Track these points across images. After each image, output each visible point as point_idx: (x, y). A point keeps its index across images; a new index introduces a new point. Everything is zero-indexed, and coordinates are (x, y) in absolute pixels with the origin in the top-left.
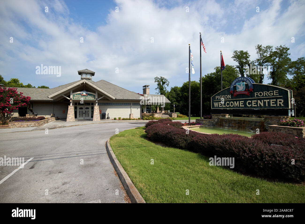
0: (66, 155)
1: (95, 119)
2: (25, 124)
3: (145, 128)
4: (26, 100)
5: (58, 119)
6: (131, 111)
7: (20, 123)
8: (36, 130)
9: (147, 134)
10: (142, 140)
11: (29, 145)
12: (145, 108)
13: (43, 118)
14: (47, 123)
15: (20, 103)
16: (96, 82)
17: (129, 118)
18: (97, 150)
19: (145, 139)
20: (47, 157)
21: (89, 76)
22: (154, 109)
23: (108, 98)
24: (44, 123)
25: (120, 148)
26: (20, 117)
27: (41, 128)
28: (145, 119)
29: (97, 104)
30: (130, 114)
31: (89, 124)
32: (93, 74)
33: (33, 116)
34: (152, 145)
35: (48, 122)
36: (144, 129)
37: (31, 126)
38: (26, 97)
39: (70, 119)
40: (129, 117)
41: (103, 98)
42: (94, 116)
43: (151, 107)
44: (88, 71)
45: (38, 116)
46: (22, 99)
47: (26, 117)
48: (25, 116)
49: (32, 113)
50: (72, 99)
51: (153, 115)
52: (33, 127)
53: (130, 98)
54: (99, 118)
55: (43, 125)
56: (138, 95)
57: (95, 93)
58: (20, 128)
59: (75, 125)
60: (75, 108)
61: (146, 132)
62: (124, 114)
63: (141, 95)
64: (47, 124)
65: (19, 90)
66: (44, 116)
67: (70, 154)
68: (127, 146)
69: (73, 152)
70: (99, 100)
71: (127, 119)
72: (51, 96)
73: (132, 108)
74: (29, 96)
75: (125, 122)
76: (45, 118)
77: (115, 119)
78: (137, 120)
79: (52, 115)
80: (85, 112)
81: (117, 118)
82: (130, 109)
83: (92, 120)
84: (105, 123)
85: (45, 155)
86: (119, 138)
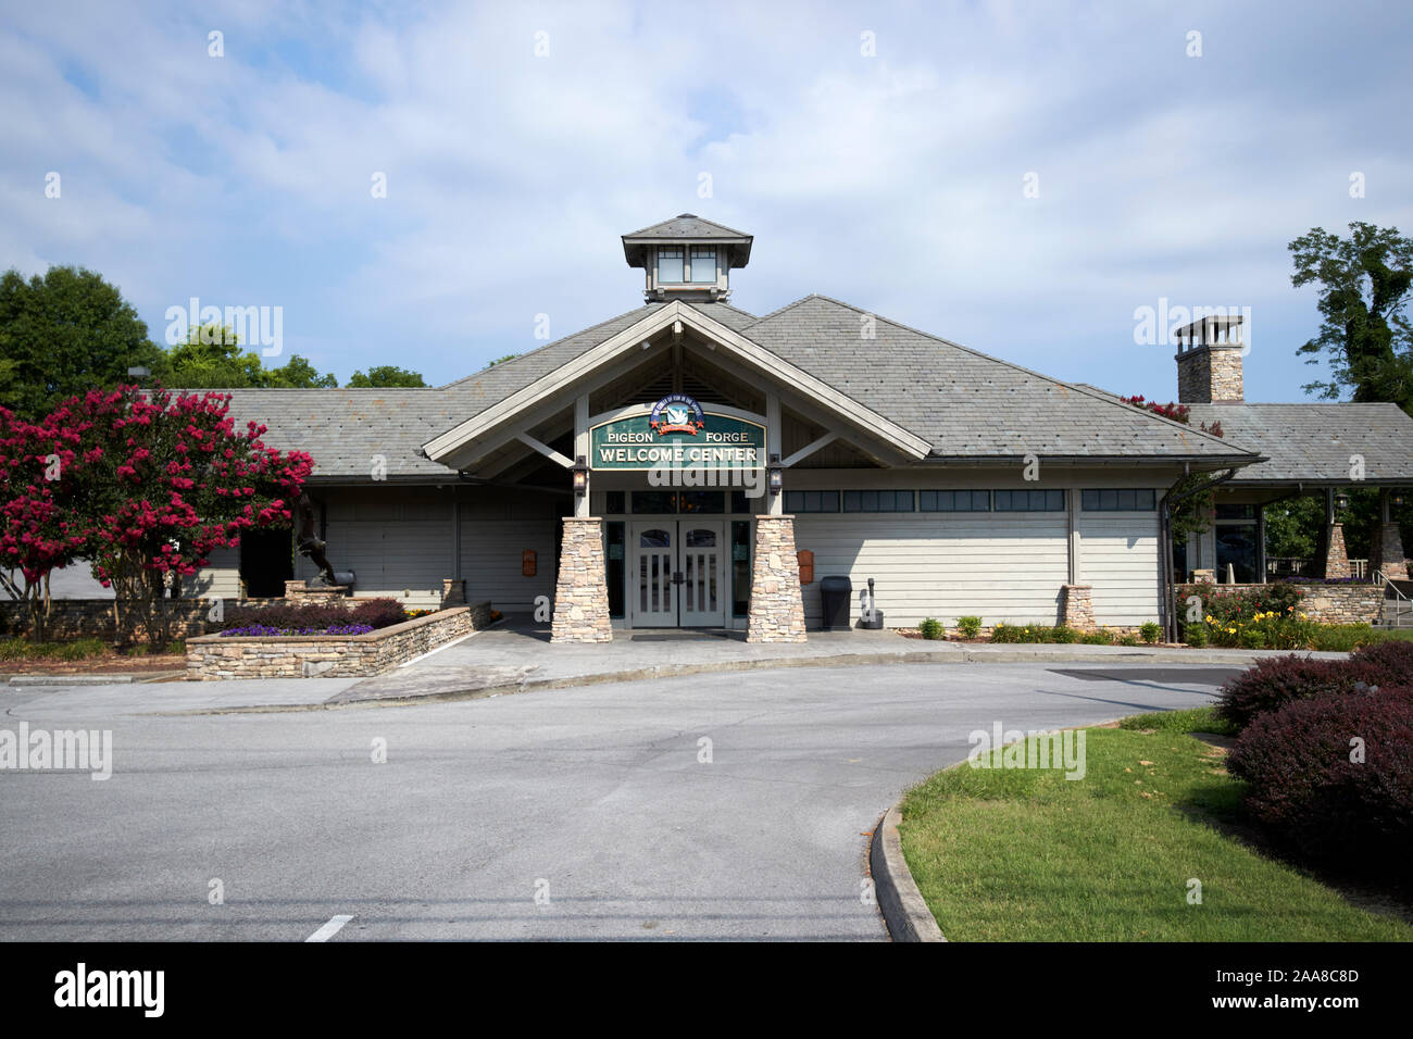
0: (572, 917)
1: (766, 626)
2: (285, 651)
3: (1220, 724)
4: (284, 475)
5: (489, 620)
6: (1071, 564)
7: (252, 647)
8: (351, 698)
9: (1250, 792)
10: (1199, 846)
11: (317, 815)
12: (1199, 533)
13: (389, 615)
14: (424, 651)
15: (248, 497)
16: (766, 319)
17: (1051, 622)
18: (798, 899)
19: (1226, 834)
20: (439, 920)
21: (704, 274)
22: (1296, 540)
23: (865, 449)
24: (403, 647)
25: (1001, 907)
26: (252, 602)
27: (382, 687)
28: (1204, 635)
29: (779, 500)
30: (1064, 591)
31: (723, 670)
32: (735, 253)
33: (328, 595)
34: (1313, 905)
35: (424, 640)
36: (1209, 731)
37: (322, 667)
38: (284, 455)
39: (575, 626)
40: (1055, 611)
41: (825, 447)
42: (754, 603)
43: (1258, 527)
44: (696, 234)
45: (357, 595)
46: (262, 473)
47: (288, 604)
48: (282, 592)
49: (324, 573)
50: (589, 463)
51: (1284, 604)
52: (333, 675)
53: (1060, 442)
54: (798, 623)
55: (394, 664)
56: (1132, 415)
57: (763, 413)
58: (252, 685)
59: (614, 671)
60: (614, 537)
61: (1233, 765)
62: (1009, 586)
63: (1158, 410)
64: (419, 658)
65: (244, 408)
66: (398, 596)
67: (599, 917)
68: (1062, 892)
69: (614, 898)
70: (792, 467)
71: (1033, 635)
72: (440, 447)
73: (1076, 534)
74: (302, 450)
75: (1016, 660)
76: (409, 609)
77: (929, 631)
78: (1126, 642)
79: (448, 587)
80: (683, 569)
81: (949, 625)
82: (1064, 541)
83: (743, 637)
84: (848, 660)
85: (425, 903)
86: (980, 805)
